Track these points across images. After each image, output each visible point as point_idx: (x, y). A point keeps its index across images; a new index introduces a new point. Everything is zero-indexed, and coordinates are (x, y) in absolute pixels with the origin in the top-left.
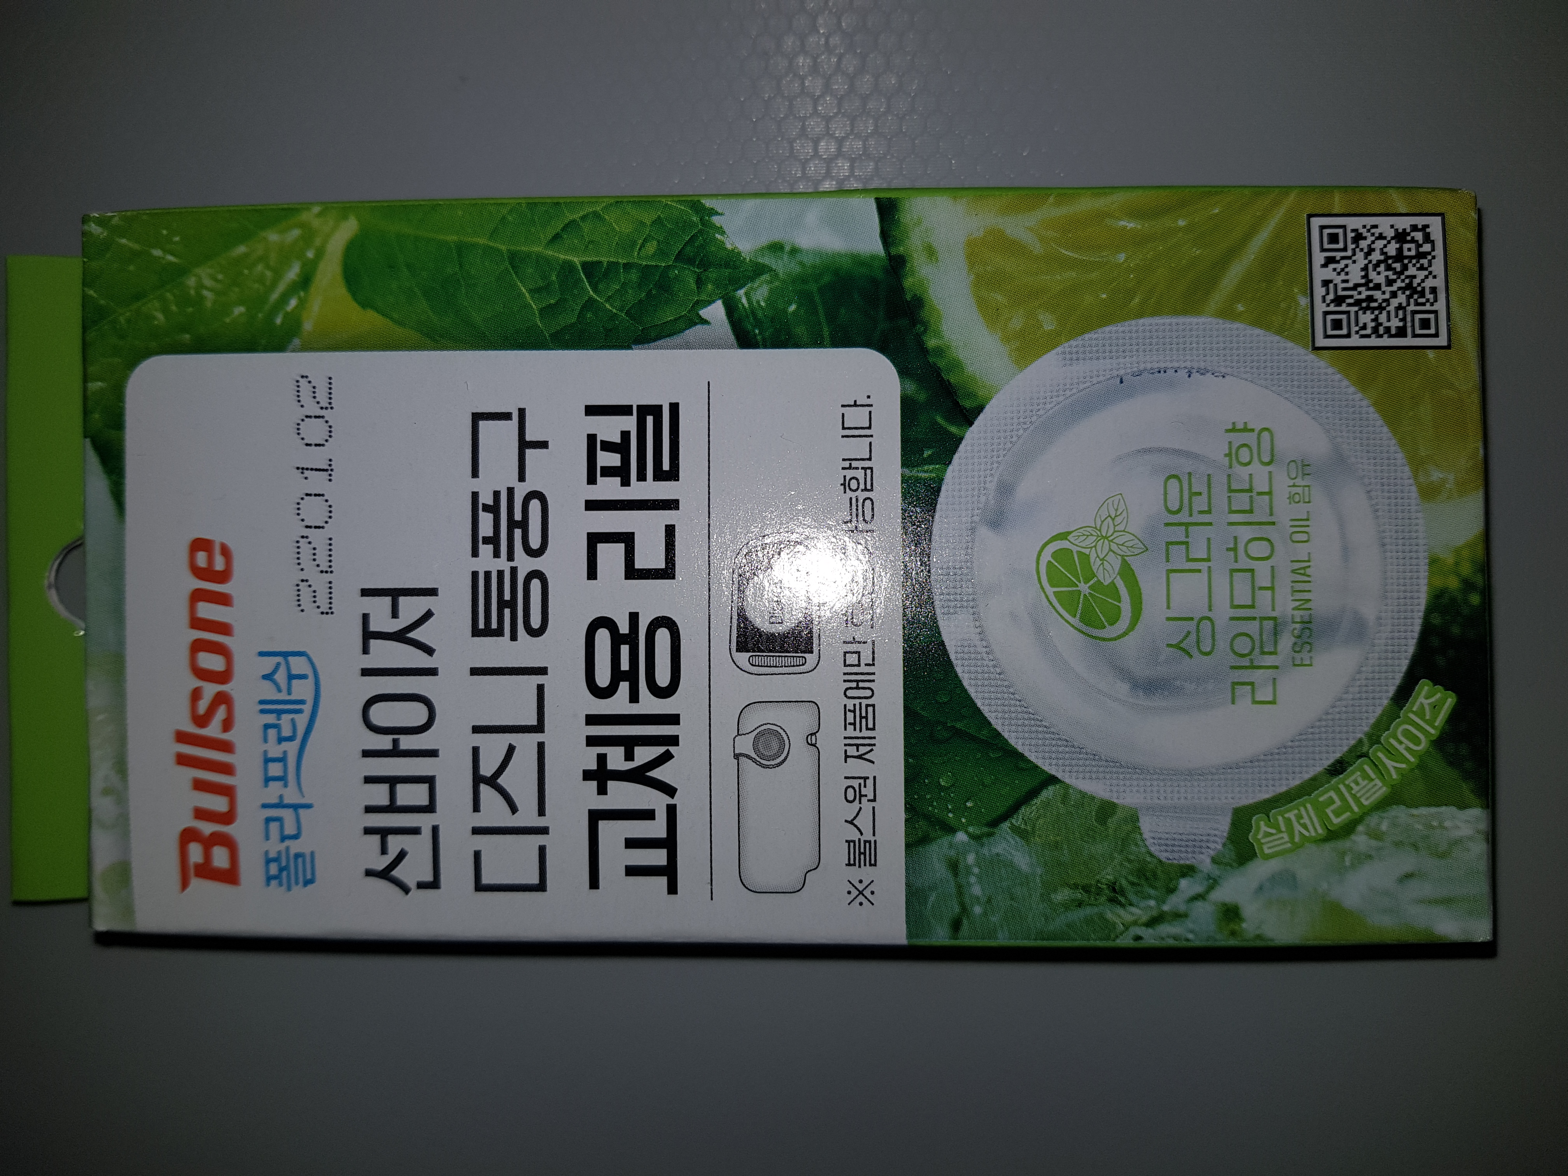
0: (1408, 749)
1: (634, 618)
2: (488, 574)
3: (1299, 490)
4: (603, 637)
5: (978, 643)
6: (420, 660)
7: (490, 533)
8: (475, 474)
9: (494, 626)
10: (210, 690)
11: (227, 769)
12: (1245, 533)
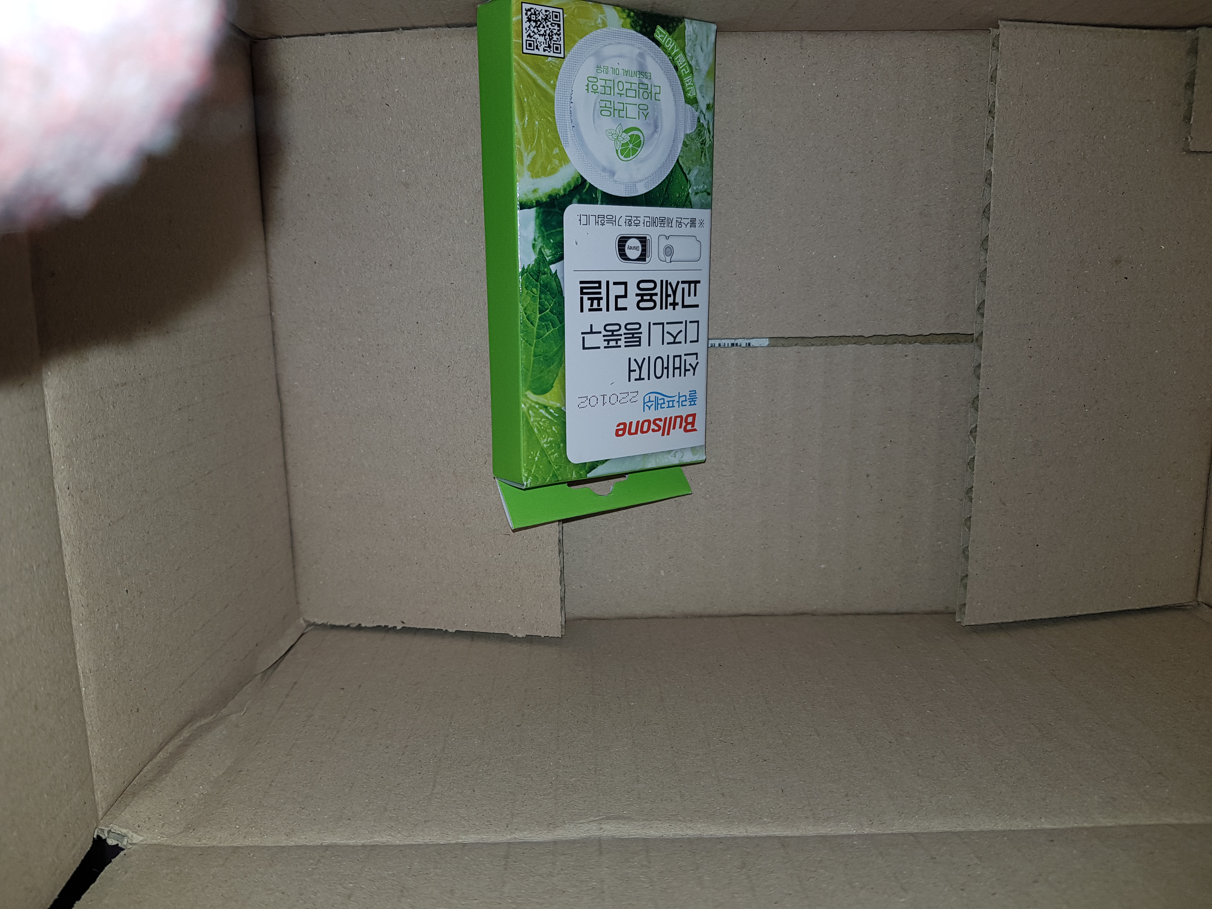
0: (671, 44)
1: (637, 295)
2: (626, 342)
3: (605, 70)
4: (642, 305)
5: (645, 182)
6: (646, 361)
7: (615, 342)
8: (599, 348)
9: (638, 339)
10: (653, 426)
11: (671, 418)
12: (616, 90)
